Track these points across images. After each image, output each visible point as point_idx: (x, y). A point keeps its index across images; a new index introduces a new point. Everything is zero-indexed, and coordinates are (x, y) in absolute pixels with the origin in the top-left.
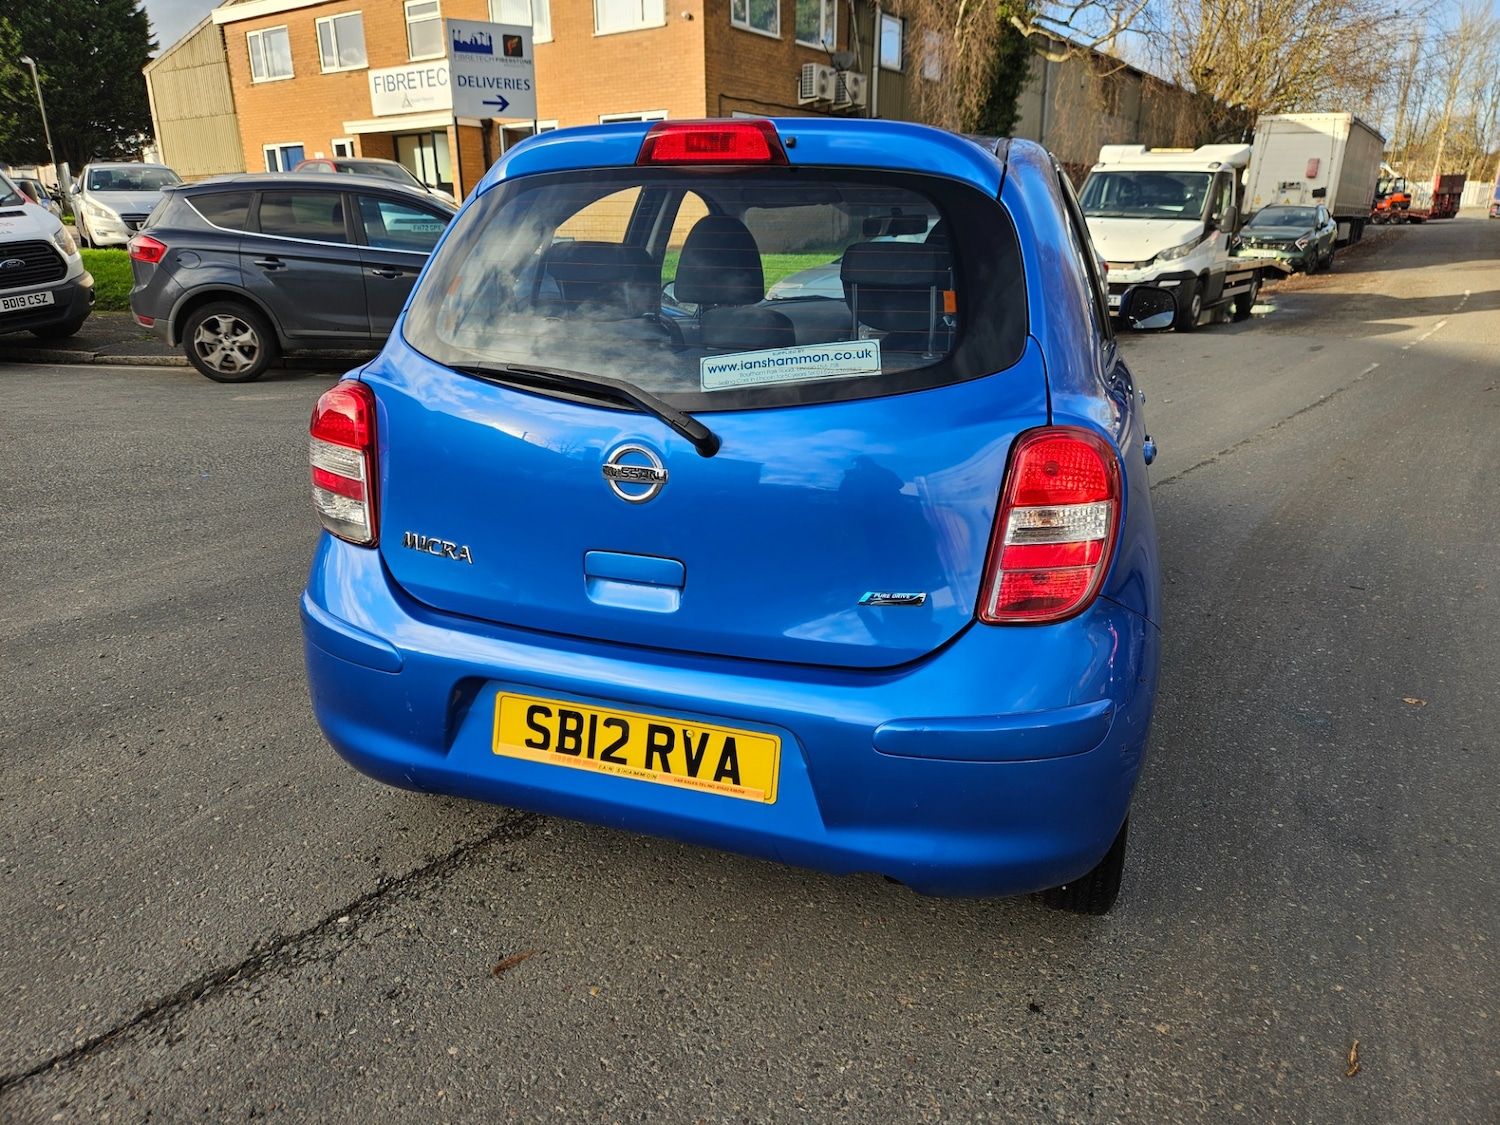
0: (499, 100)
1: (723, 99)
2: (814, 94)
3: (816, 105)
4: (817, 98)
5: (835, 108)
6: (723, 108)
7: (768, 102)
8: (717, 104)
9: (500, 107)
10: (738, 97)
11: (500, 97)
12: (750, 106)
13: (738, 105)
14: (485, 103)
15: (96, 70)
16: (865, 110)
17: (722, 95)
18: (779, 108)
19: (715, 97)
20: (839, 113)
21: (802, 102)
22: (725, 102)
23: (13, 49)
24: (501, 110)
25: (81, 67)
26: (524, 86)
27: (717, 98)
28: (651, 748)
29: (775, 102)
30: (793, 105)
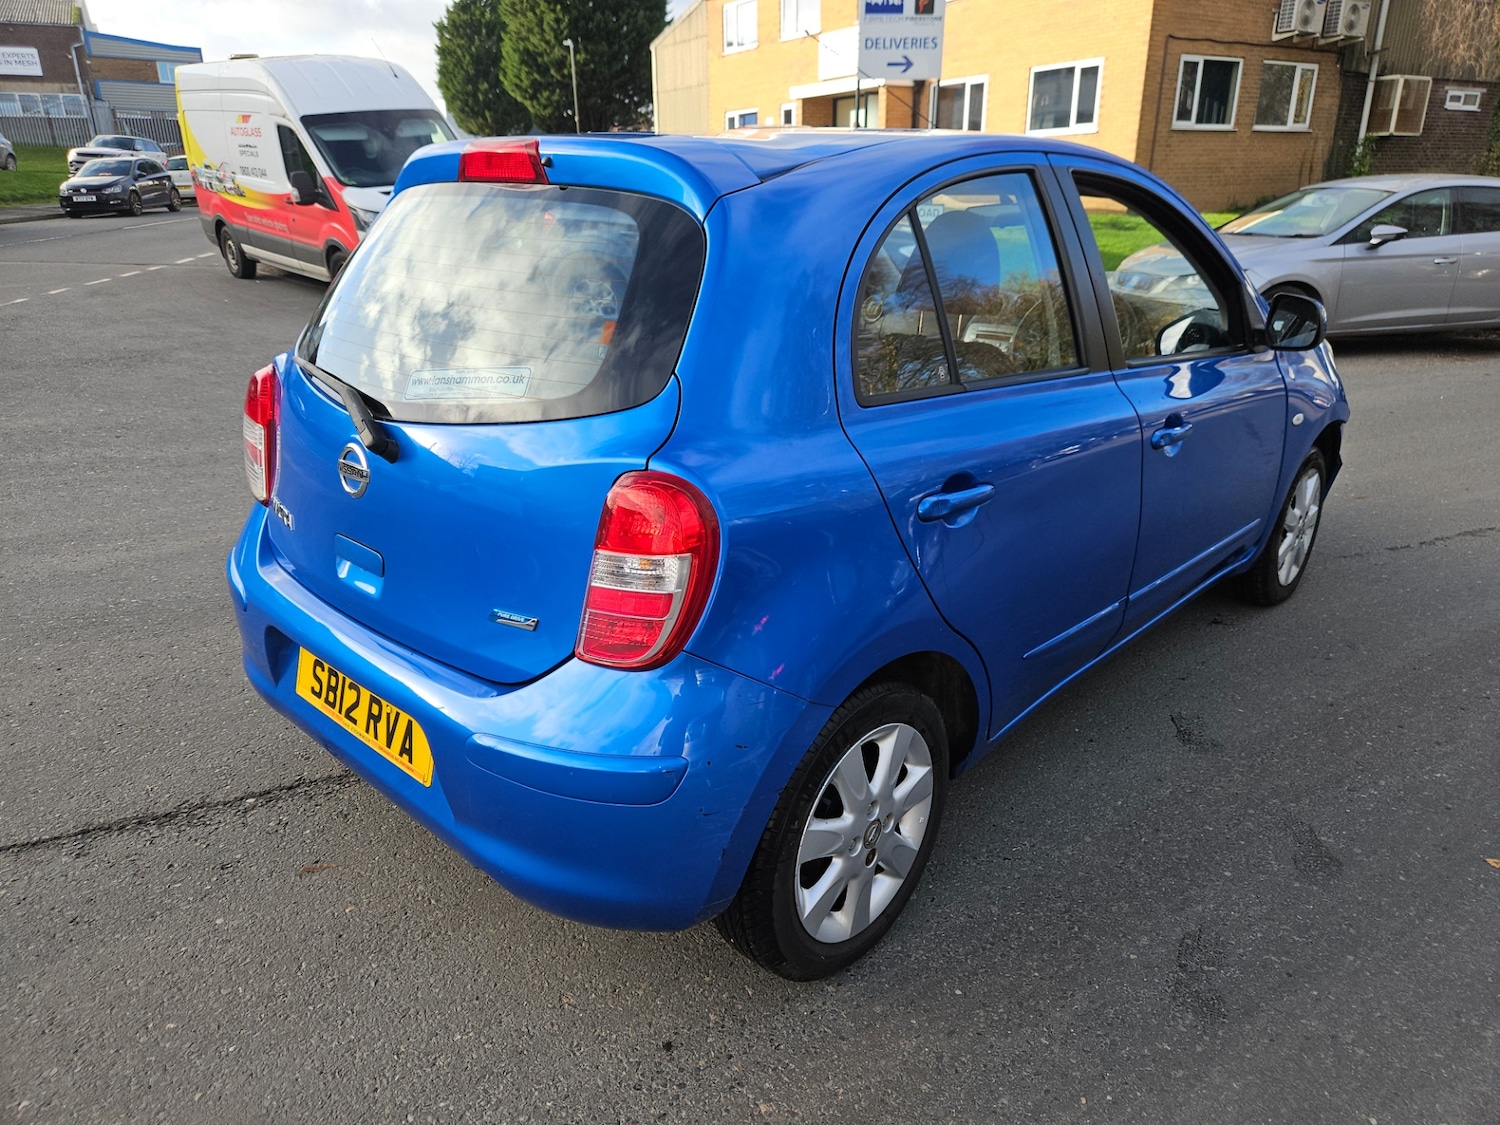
0: (904, 61)
1: (1171, 40)
2: (1292, 28)
3: (1295, 40)
4: (1297, 32)
5: (1322, 42)
6: (1169, 51)
7: (1230, 40)
8: (1163, 46)
9: (904, 68)
10: (1192, 37)
11: (905, 58)
12: (1206, 46)
13: (1189, 45)
14: (890, 64)
15: (621, 47)
16: (1363, 42)
17: (1171, 36)
18: (1244, 47)
19: (1161, 39)
20: (1326, 48)
21: (1276, 37)
22: (1173, 44)
23: (562, 32)
24: (905, 71)
25: (610, 45)
26: (931, 44)
27: (1164, 40)
28: (371, 716)
29: (1241, 40)
30: (1264, 41)
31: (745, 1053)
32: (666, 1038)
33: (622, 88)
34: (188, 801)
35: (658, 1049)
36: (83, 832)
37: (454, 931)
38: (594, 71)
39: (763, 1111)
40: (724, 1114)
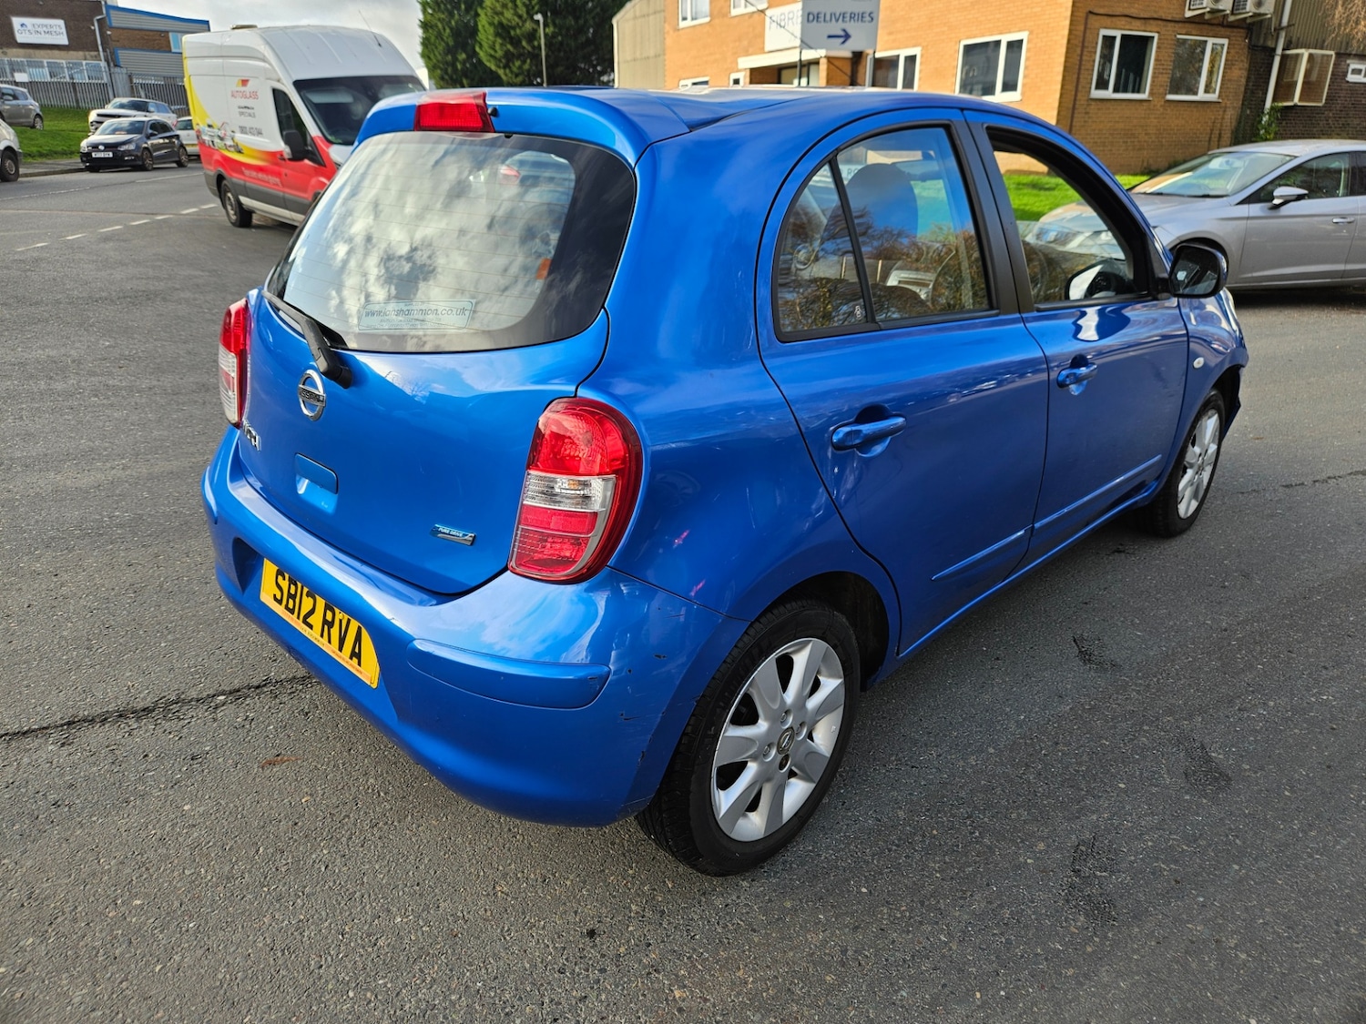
0: (842, 33)
1: (1091, 16)
2: (1204, 5)
3: (1207, 17)
4: (1208, 9)
5: (1232, 18)
6: (1089, 26)
7: (1146, 16)
8: (1083, 22)
9: (842, 40)
10: (1111, 13)
11: (844, 30)
12: (1123, 21)
13: (1108, 21)
14: (830, 37)
15: (586, 21)
16: (1271, 19)
17: (1091, 12)
18: (1160, 22)
19: (1082, 14)
20: (1236, 24)
21: (1188, 14)
22: (1092, 19)
23: (533, 8)
24: (844, 42)
25: (577, 19)
26: (868, 18)
27: (1085, 15)
28: (325, 622)
29: (1155, 16)
30: (1178, 17)
31: (663, 941)
32: (590, 925)
33: (587, 59)
34: (165, 697)
35: (582, 935)
36: (69, 724)
37: (399, 822)
38: (561, 43)
39: (677, 996)
40: (641, 998)
